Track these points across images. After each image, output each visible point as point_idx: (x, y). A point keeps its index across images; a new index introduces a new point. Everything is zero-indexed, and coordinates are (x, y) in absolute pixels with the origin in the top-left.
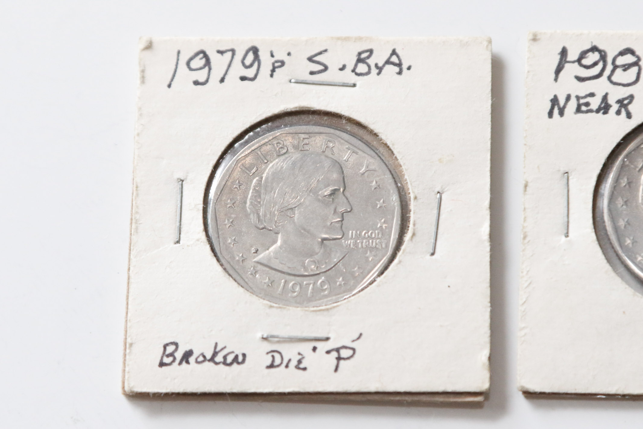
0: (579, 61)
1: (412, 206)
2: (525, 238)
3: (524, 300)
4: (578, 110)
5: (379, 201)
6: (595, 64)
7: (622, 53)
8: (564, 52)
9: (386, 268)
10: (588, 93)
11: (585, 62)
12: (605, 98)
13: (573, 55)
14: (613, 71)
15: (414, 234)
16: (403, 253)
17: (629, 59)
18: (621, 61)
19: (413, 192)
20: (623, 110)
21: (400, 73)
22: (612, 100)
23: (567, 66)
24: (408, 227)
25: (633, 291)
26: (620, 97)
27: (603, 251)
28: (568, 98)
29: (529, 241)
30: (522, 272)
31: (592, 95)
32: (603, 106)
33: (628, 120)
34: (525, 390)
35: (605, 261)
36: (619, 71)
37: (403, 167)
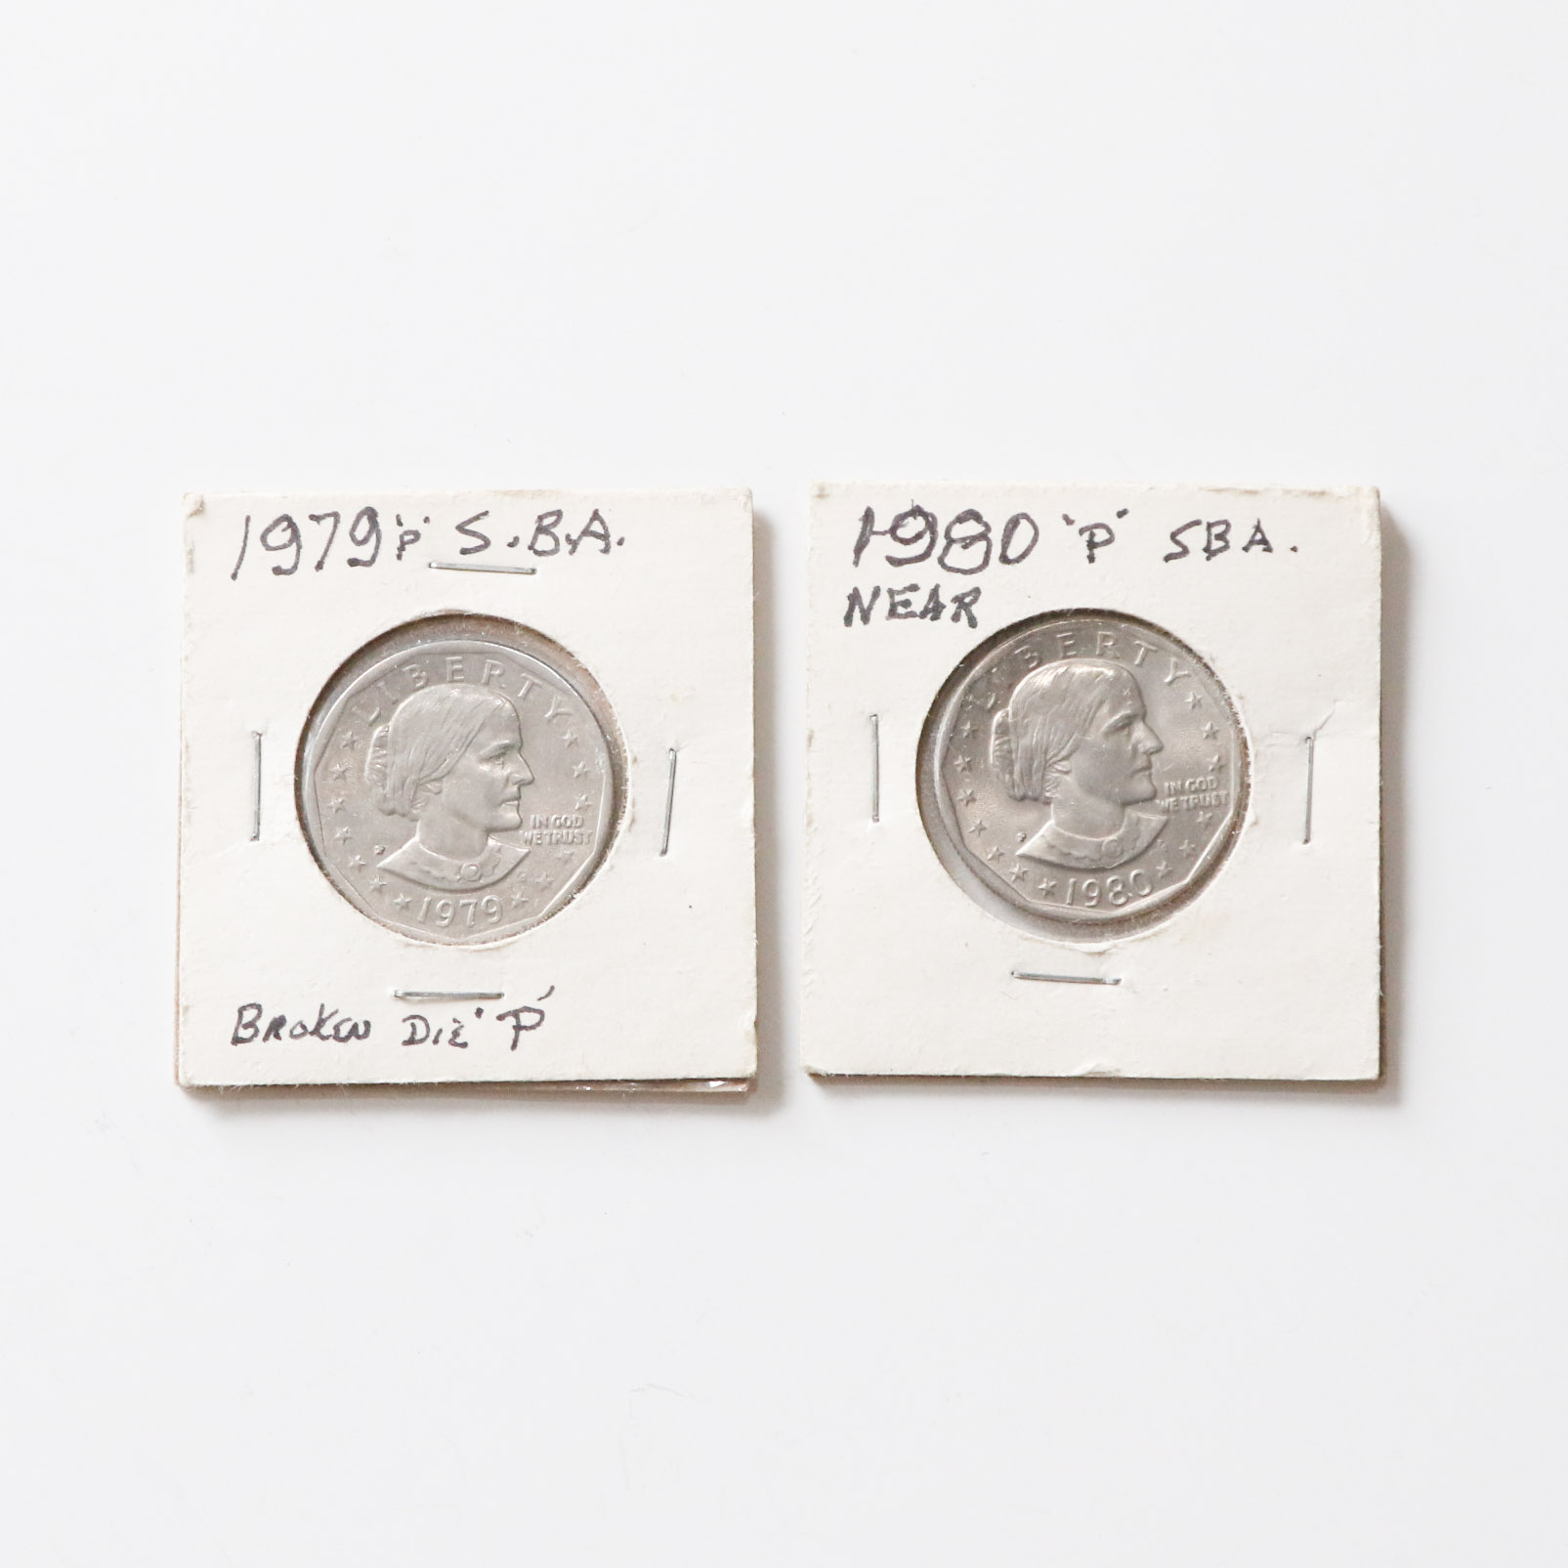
0: (893, 531)
1: (630, 772)
2: (809, 824)
3: (810, 926)
4: (892, 613)
5: (577, 764)
6: (919, 536)
7: (960, 519)
8: (868, 517)
9: (589, 876)
10: (907, 584)
11: (901, 533)
12: (935, 593)
13: (882, 522)
14: (946, 549)
15: (633, 821)
16: (616, 853)
17: (972, 528)
18: (959, 531)
19: (631, 751)
20: (963, 613)
21: (606, 550)
22: (945, 597)
23: (873, 538)
24: (625, 807)
25: (980, 909)
26: (959, 592)
27: (933, 845)
28: (876, 593)
29: (816, 829)
30: (806, 880)
31: (914, 588)
32: (930, 606)
33: (971, 629)
34: (812, 1072)
35: (937, 861)
36: (956, 548)
37: (615, 710)
